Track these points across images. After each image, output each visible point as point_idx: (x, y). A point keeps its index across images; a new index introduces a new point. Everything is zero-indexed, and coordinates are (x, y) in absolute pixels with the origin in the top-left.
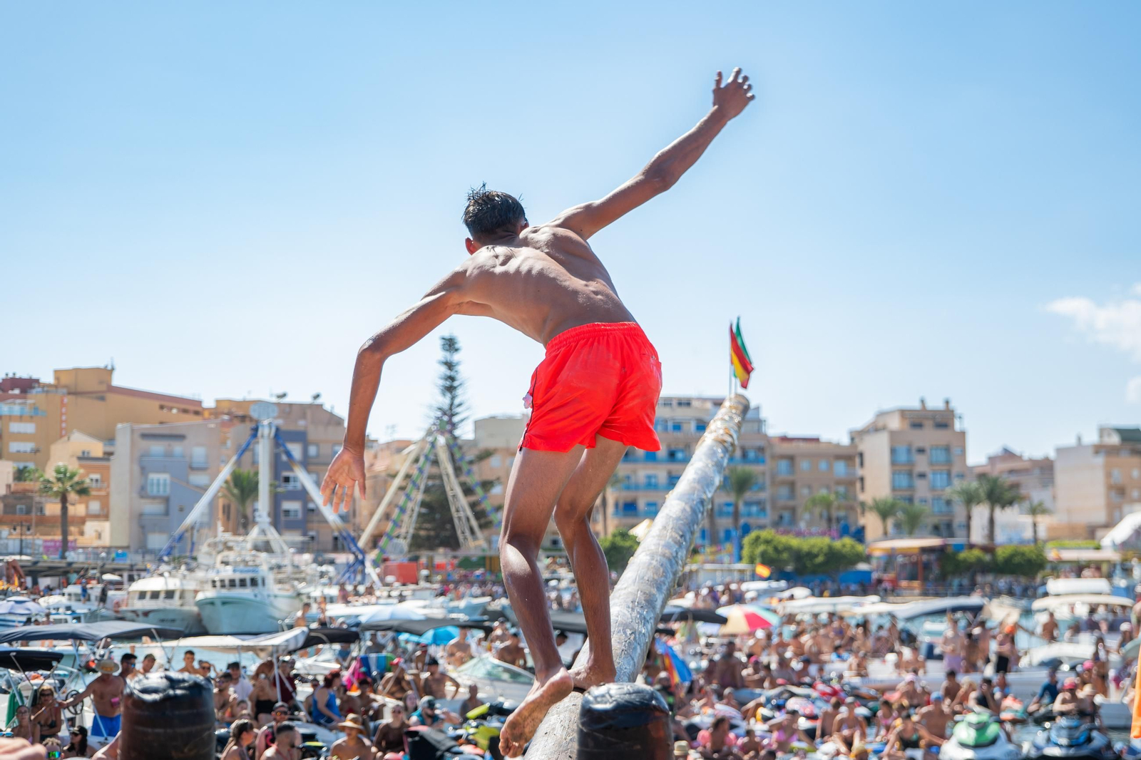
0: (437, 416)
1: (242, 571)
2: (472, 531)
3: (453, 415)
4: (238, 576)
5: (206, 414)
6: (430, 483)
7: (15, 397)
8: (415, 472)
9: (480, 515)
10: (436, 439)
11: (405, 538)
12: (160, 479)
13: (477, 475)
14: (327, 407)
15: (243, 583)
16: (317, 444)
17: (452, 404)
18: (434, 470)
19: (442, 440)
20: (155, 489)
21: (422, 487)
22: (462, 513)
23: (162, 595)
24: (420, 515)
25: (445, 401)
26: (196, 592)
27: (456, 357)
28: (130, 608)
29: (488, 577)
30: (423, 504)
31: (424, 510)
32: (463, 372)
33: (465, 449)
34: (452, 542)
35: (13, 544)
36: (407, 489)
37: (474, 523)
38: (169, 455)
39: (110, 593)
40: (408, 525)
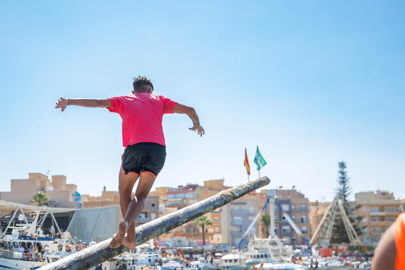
0: (338, 192)
1: (261, 252)
2: (354, 236)
3: (345, 192)
4: (260, 254)
5: (258, 195)
6: (337, 218)
7: (191, 191)
8: (330, 214)
9: (357, 230)
10: (338, 201)
11: (328, 239)
12: (238, 219)
13: (355, 215)
14: (298, 191)
15: (262, 256)
16: (294, 204)
17: (344, 188)
18: (338, 213)
19: (340, 202)
20: (236, 222)
21: (334, 219)
22: (349, 229)
23: (233, 261)
24: (333, 230)
25: (341, 187)
26: (245, 260)
27: (345, 170)
28: (222, 265)
29: (360, 254)
30: (334, 226)
31: (335, 228)
32: (348, 175)
33: (350, 205)
34: (347, 240)
35: (187, 243)
36: (327, 221)
37: (355, 233)
38: (241, 210)
39: (214, 260)
40: (329, 234)
